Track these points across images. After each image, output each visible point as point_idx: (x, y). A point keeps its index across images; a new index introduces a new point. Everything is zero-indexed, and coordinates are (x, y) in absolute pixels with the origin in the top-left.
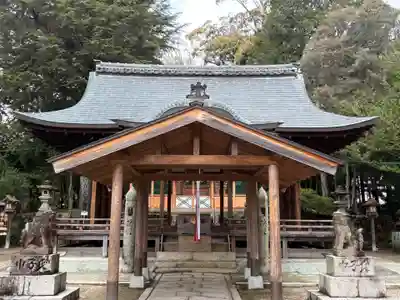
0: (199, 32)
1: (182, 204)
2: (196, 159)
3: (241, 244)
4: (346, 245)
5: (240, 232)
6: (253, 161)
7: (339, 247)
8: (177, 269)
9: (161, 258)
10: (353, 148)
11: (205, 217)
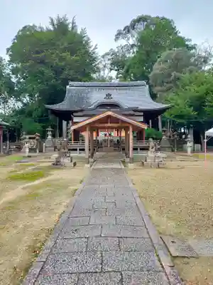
0: (107, 54)
1: (102, 135)
2: (109, 125)
3: (124, 149)
4: (152, 148)
5: (123, 145)
6: (128, 125)
7: (150, 149)
8: (102, 157)
9: (97, 154)
10: (166, 114)
11: (111, 141)
